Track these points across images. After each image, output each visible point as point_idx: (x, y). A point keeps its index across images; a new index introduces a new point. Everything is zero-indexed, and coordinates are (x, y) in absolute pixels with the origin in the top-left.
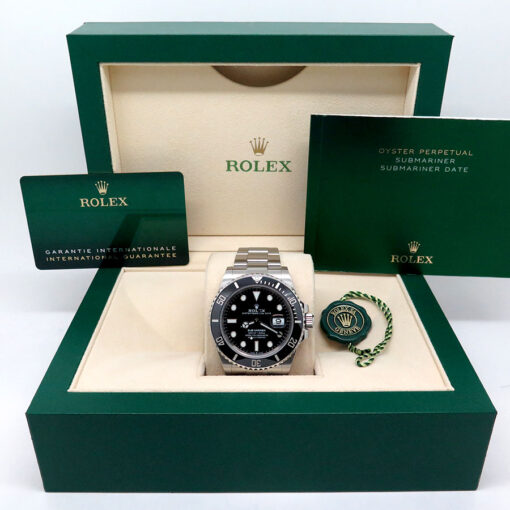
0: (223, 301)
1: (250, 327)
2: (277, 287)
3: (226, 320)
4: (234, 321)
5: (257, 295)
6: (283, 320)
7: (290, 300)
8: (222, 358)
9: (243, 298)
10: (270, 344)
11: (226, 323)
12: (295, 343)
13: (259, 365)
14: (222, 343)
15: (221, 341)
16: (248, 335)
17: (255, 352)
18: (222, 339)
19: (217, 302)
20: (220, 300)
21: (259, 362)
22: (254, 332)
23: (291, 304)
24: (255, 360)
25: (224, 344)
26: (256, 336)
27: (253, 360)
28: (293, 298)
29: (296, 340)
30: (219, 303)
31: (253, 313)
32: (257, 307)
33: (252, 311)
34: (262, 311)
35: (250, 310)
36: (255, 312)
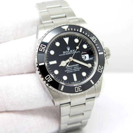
0: (44, 48)
2: (81, 31)
3: (48, 63)
5: (67, 40)
7: (92, 38)
11: (49, 65)
12: (102, 69)
13: (80, 90)
14: (50, 80)
15: (49, 78)
16: (67, 71)
17: (75, 82)
18: (50, 77)
19: (40, 50)
20: (41, 48)
21: (80, 88)
22: (71, 67)
23: (94, 41)
24: (77, 87)
25: (52, 80)
26: (73, 70)
27: (75, 87)
28: (94, 37)
29: (102, 67)
30: (41, 50)
31: (67, 54)
32: (69, 49)
33: (65, 52)
34: (73, 51)
35: (64, 52)
36: (68, 53)
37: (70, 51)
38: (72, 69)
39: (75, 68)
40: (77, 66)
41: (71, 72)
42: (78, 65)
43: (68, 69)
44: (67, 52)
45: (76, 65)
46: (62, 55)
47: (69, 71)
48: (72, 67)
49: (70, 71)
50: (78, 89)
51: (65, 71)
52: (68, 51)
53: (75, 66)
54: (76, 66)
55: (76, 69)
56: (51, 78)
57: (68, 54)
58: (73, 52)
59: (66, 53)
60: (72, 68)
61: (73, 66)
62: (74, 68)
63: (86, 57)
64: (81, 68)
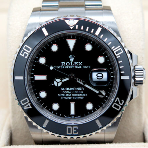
0: (27, 52)
1: (64, 85)
2: (97, 33)
3: (32, 76)
4: (43, 78)
5: (71, 43)
6: (105, 75)
7: (116, 49)
8: (30, 124)
9: (55, 48)
10: (89, 106)
11: (33, 80)
12: (122, 104)
13: (75, 132)
14: (29, 106)
15: (27, 104)
16: (63, 96)
17: (71, 116)
18: (28, 101)
19: (21, 54)
20: (24, 51)
21: (75, 129)
22: (69, 90)
23: (116, 55)
24: (71, 127)
25: (30, 107)
26: (72, 96)
27: (68, 127)
28: (119, 46)
29: (122, 101)
30: (23, 55)
31: (68, 67)
32: (72, 60)
33: (65, 64)
34: (79, 64)
35: (63, 64)
36: (70, 65)
37: (73, 63)
38: (72, 93)
39: (76, 94)
40: (81, 91)
41: (68, 98)
42: (83, 89)
43: (65, 94)
44: (68, 64)
45: (80, 89)
46: (58, 67)
47: (66, 97)
48: (72, 91)
49: (68, 96)
50: (72, 131)
51: (59, 95)
52: (70, 62)
53: (76, 91)
54: (78, 90)
55: (78, 95)
56: (29, 104)
57: (70, 67)
58: (78, 66)
59: (66, 66)
60: (70, 92)
61: (74, 89)
62: (74, 93)
63: (103, 76)
64: (86, 95)
